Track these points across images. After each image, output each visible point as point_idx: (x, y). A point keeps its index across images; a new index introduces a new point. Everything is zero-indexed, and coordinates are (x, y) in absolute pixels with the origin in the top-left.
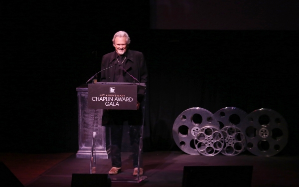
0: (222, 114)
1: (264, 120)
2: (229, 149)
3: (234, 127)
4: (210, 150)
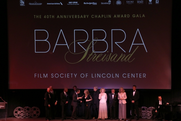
0: (25, 108)
1: (35, 109)
2: (27, 116)
3: (28, 111)
4: (22, 117)
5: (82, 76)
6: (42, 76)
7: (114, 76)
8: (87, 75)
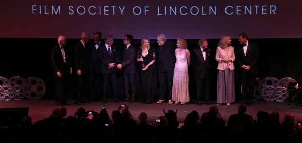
0: (13, 80)
1: (34, 82)
2: (17, 97)
3: (19, 86)
4: (7, 98)
5: (137, 10)
6: (49, 10)
7: (207, 10)
8: (147, 9)
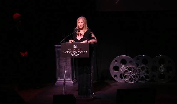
0: (138, 59)
2: (142, 79)
3: (145, 66)
4: (131, 80)
